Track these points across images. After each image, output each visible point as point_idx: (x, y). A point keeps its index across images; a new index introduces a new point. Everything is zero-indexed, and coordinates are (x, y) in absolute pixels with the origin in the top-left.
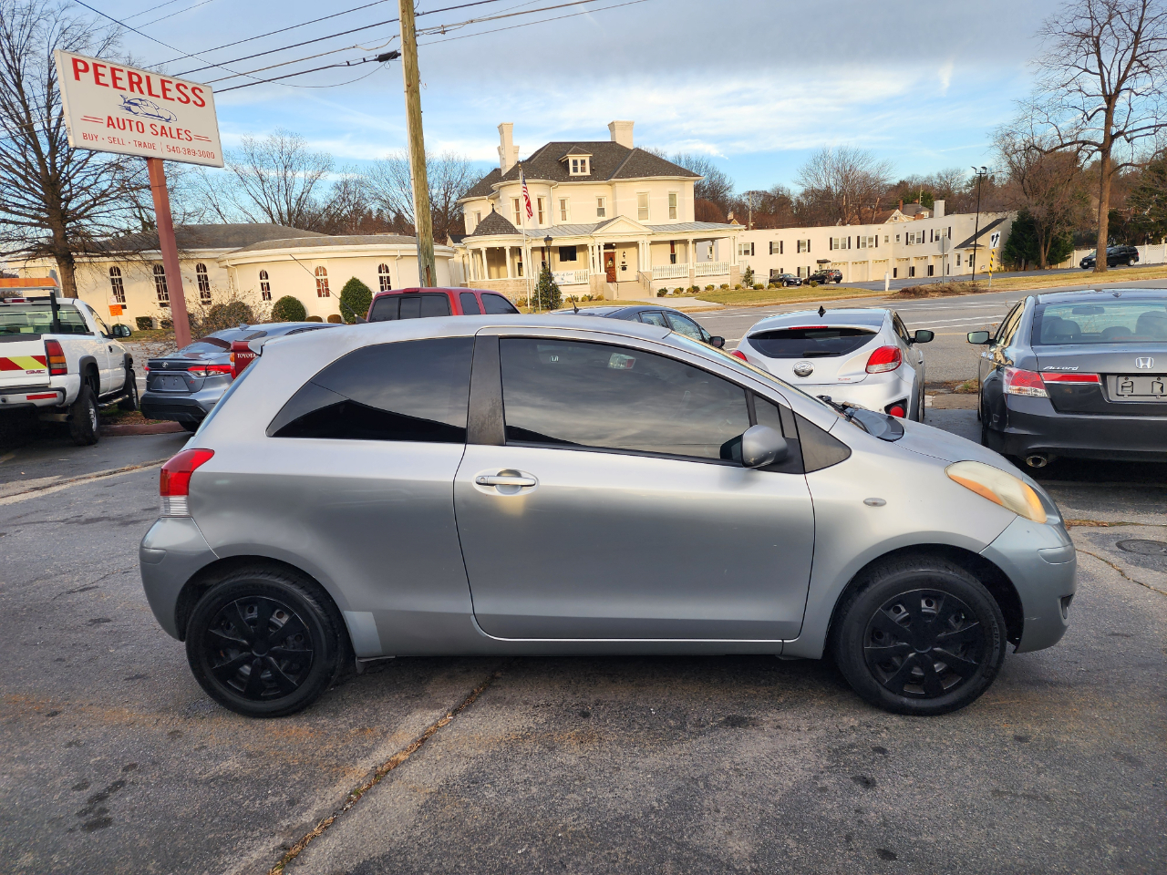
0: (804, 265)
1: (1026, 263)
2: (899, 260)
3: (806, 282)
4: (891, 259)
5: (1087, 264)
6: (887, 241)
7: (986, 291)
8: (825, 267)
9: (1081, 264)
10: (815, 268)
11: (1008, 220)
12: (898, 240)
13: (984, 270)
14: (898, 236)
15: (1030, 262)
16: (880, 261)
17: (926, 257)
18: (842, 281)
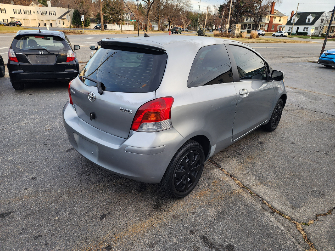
0: (5, 18)
1: (79, 26)
2: (40, 20)
3: (7, 25)
4: (37, 20)
5: (96, 28)
6: (34, 13)
7: (84, 34)
8: (14, 20)
9: (95, 28)
10: (10, 20)
11: (72, 11)
12: (38, 13)
13: (68, 27)
14: (38, 12)
15: (80, 25)
16: (33, 20)
17: (49, 20)
18: (22, 26)
